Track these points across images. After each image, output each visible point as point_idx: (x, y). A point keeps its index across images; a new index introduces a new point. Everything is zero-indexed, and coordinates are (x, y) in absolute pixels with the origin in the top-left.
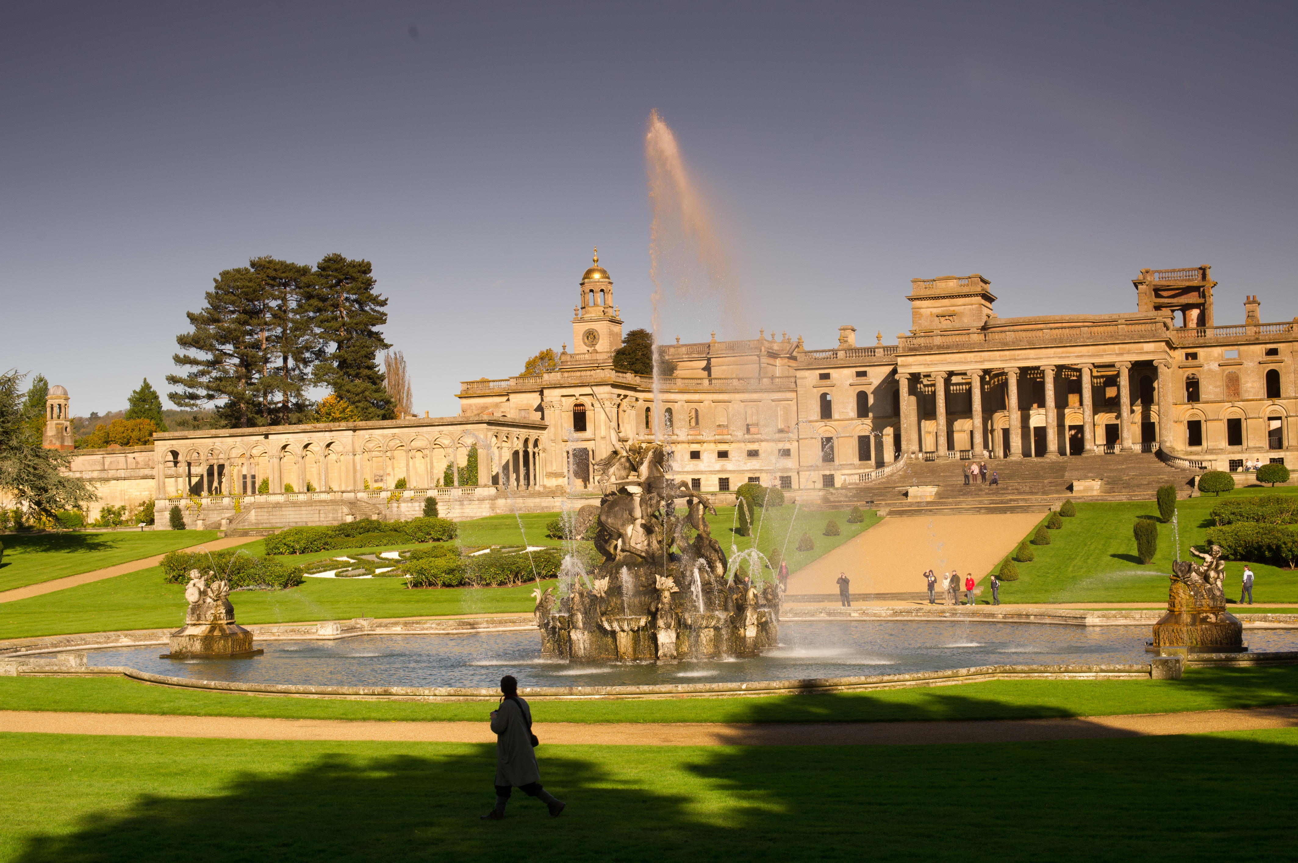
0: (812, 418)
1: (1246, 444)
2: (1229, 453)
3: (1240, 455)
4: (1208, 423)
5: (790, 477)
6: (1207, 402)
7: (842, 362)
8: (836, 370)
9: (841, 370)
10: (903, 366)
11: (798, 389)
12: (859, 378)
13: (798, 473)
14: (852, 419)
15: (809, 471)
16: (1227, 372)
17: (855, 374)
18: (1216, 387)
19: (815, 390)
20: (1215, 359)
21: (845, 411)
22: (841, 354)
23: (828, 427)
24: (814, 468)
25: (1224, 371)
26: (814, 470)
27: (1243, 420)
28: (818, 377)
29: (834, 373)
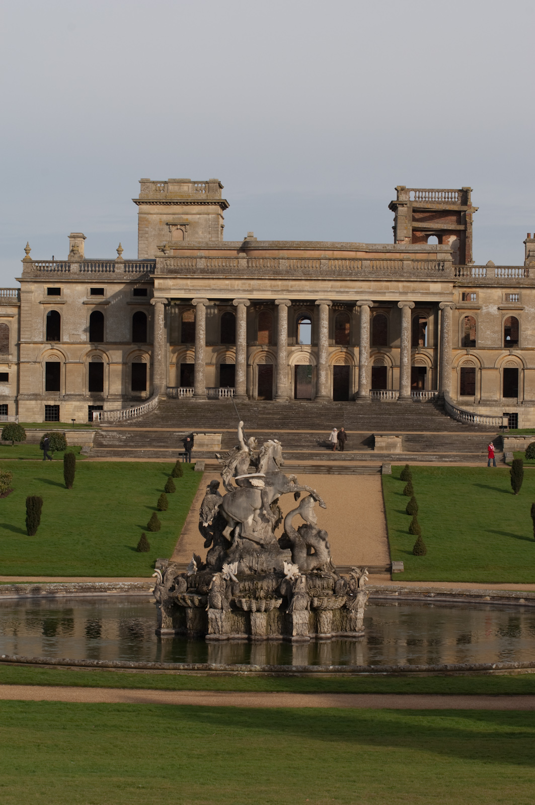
0: (36, 340)
1: (522, 397)
2: (504, 406)
3: (515, 408)
4: (483, 372)
5: (6, 406)
6: (483, 348)
7: (76, 276)
8: (68, 285)
9: (74, 285)
10: (160, 289)
11: (22, 305)
12: (94, 296)
13: (17, 402)
14: (84, 343)
15: (31, 400)
16: (507, 316)
17: (89, 290)
18: (494, 332)
19: (42, 306)
20: (494, 303)
21: (76, 333)
22: (74, 267)
23: (55, 351)
24: (36, 397)
25: (503, 315)
26: (36, 400)
27: (520, 370)
28: (46, 292)
29: (66, 289)
